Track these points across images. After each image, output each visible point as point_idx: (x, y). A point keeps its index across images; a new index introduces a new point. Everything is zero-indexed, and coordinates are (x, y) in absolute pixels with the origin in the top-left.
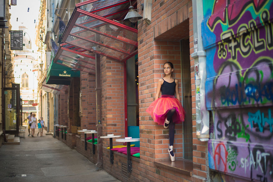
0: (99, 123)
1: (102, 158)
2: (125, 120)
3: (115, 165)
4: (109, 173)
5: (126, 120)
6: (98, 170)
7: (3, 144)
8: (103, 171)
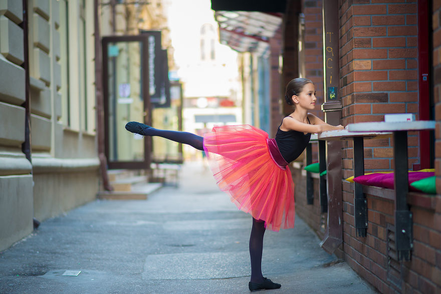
0: (332, 96)
1: (343, 221)
2: (421, 77)
3: (371, 239)
4: (358, 273)
5: (425, 78)
6: (328, 265)
7: (99, 197)
8: (342, 266)
